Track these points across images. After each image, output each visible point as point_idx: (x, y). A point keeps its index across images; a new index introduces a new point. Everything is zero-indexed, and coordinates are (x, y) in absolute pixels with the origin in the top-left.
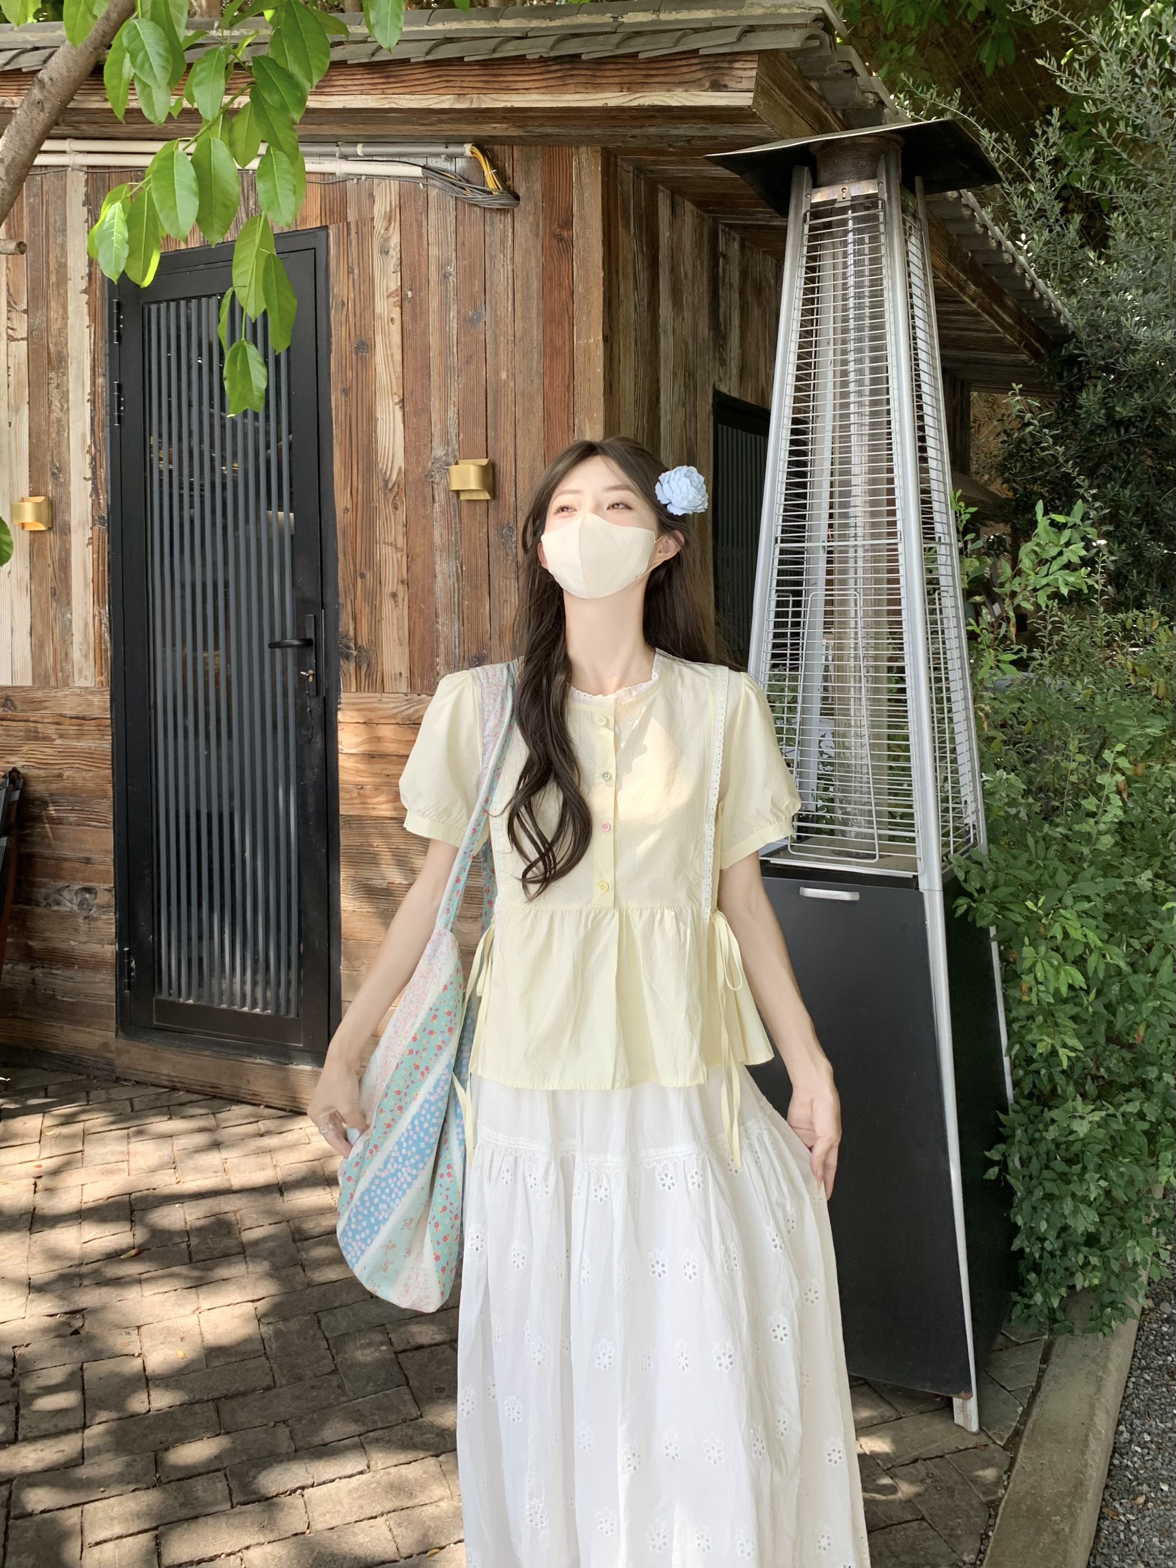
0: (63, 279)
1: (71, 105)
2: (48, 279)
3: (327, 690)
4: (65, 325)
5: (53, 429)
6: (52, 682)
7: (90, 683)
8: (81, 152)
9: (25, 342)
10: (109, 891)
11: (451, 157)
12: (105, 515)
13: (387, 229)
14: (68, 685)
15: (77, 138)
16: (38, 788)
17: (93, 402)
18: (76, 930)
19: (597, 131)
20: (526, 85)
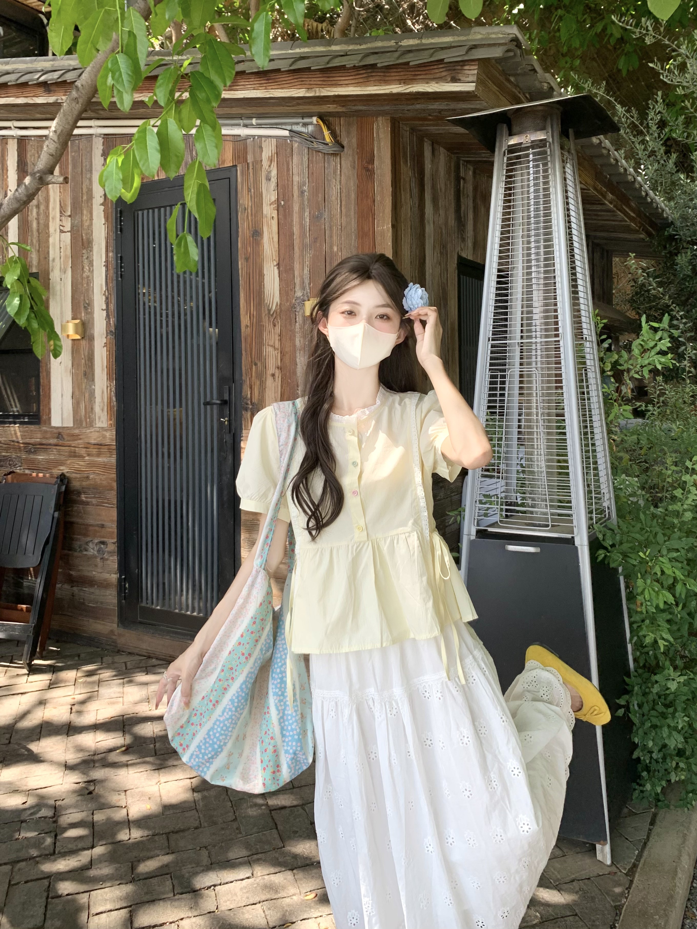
0: (90, 197)
1: (94, 100)
2: (82, 198)
3: (235, 429)
4: (91, 224)
5: (85, 281)
6: (84, 424)
7: (105, 425)
8: (100, 127)
9: (69, 234)
10: (114, 543)
11: (305, 125)
12: (113, 330)
13: (270, 166)
14: (92, 426)
15: (98, 119)
16: (76, 484)
17: (107, 266)
18: (96, 566)
19: (387, 108)
20: (346, 82)
